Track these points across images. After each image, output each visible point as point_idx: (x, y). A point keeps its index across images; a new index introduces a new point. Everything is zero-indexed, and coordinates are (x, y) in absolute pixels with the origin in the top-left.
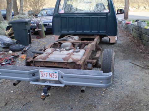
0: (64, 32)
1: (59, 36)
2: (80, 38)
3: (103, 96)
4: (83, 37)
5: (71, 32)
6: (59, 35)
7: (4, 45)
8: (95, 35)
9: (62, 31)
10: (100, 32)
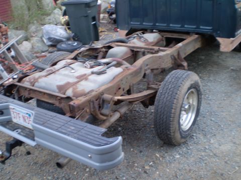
0: (135, 24)
1: (126, 32)
2: (163, 36)
3: (145, 172)
4: (169, 35)
5: (146, 24)
6: (126, 30)
7: (50, 41)
8: (191, 34)
9: (132, 23)
10: (201, 27)
